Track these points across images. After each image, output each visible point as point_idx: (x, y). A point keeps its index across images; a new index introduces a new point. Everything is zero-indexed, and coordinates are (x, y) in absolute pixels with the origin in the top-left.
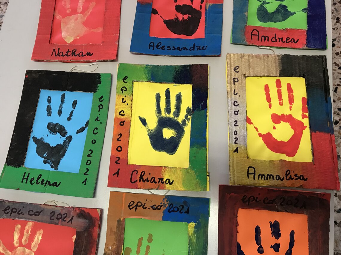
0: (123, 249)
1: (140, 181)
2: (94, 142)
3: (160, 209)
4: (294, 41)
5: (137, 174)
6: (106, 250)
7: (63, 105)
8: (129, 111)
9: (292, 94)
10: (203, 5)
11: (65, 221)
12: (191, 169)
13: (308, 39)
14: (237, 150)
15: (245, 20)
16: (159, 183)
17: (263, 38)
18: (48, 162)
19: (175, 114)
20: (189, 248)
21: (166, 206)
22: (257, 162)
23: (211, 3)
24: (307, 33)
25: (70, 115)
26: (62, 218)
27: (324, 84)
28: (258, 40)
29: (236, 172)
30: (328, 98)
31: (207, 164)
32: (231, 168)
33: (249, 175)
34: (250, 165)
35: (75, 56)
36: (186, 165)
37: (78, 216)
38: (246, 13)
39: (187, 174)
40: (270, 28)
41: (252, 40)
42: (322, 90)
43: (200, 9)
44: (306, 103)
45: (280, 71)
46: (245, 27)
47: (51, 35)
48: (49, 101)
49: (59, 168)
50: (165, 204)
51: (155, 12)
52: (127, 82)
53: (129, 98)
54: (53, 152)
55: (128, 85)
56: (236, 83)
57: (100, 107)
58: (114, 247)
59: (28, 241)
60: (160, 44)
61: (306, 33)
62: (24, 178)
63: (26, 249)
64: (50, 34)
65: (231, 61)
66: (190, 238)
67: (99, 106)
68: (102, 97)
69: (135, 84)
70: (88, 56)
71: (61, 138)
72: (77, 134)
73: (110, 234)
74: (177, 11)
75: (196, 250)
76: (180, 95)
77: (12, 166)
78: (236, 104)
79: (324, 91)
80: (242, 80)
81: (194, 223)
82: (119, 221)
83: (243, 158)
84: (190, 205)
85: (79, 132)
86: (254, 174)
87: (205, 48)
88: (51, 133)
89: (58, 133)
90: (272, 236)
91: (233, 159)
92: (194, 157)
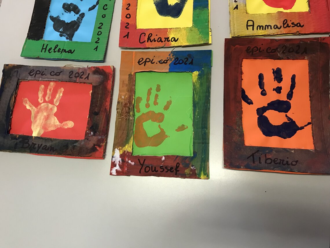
0: (134, 97)
1: (148, 42)
2: (104, 16)
3: (167, 63)
5: (145, 36)
6: (119, 99)
11: (83, 78)
12: (195, 27)
14: (237, 7)
16: (165, 41)
18: (64, 35)
20: (193, 93)
21: (172, 60)
22: (256, 15)
26: (80, 76)
29: (235, 25)
31: (209, 22)
32: (231, 22)
33: (248, 27)
34: (249, 19)
36: (190, 24)
37: (94, 73)
39: (191, 31)
49: (73, 39)
50: (171, 58)
54: (68, 27)
58: (126, 96)
59: (50, 98)
62: (43, 49)
63: (49, 104)
66: (195, 85)
71: (75, 15)
72: (89, 11)
73: (122, 86)
75: (200, 94)
77: (32, 40)
81: (198, 72)
82: (130, 75)
83: (243, 13)
84: (194, 57)
85: (90, 9)
86: (253, 26)
88: (65, 12)
89: (72, 11)
90: (275, 81)
91: (233, 15)
92: (197, 17)
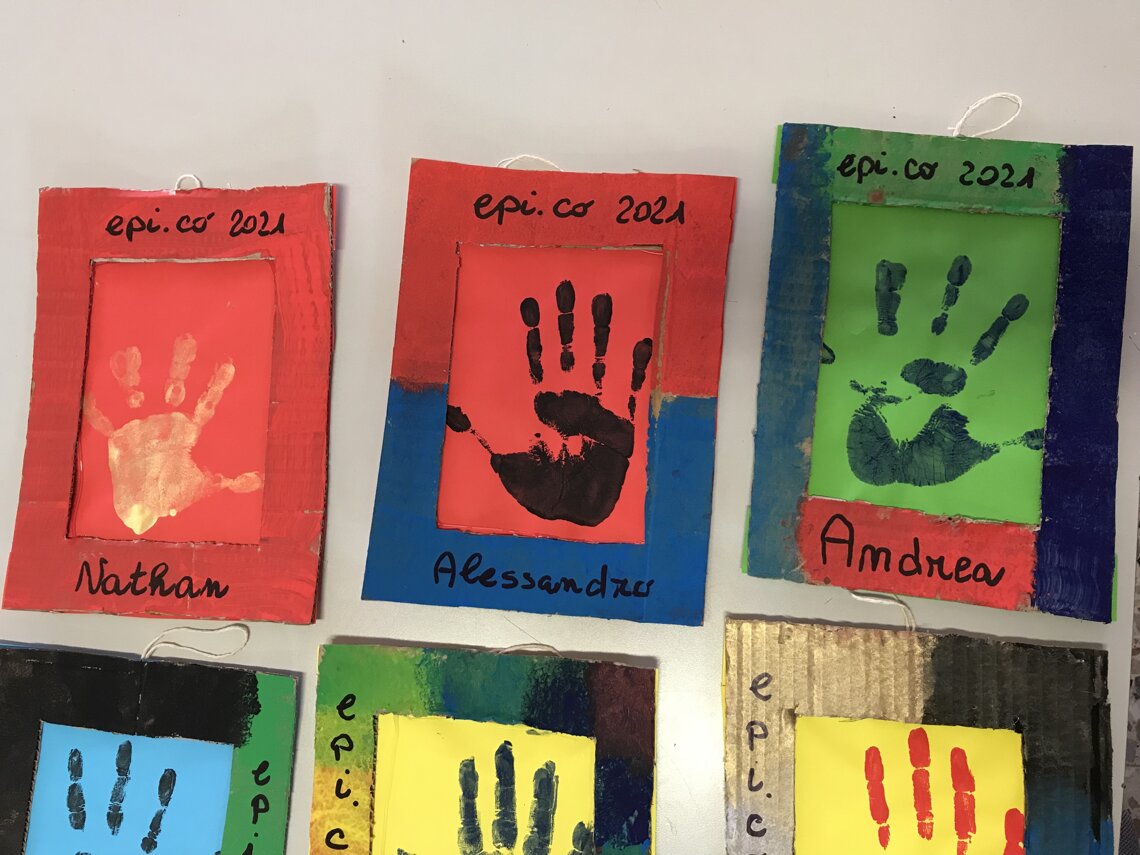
4: (987, 577)
7: (127, 789)
8: (361, 833)
9: (969, 793)
10: (641, 396)
13: (1039, 573)
15: (800, 470)
17: (868, 552)
19: (532, 848)
23: (670, 394)
24: (1037, 544)
25: (151, 827)
27: (1092, 770)
28: (849, 565)
30: (1102, 823)
35: (164, 593)
38: (805, 446)
40: (896, 511)
41: (825, 563)
42: (1083, 792)
43: (628, 411)
44: (1021, 835)
45: (926, 701)
46: (799, 507)
47: (73, 499)
48: (76, 769)
51: (457, 421)
52: (352, 717)
53: (361, 780)
55: (356, 730)
56: (757, 741)
57: (259, 806)
60: (477, 560)
61: (1033, 545)
64: (69, 496)
65: (740, 652)
67: (255, 803)
68: (264, 766)
69: (386, 722)
70: (209, 595)
74: (541, 419)
76: (552, 773)
78: (756, 827)
79: (1089, 795)
80: (781, 729)
87: (643, 588)
